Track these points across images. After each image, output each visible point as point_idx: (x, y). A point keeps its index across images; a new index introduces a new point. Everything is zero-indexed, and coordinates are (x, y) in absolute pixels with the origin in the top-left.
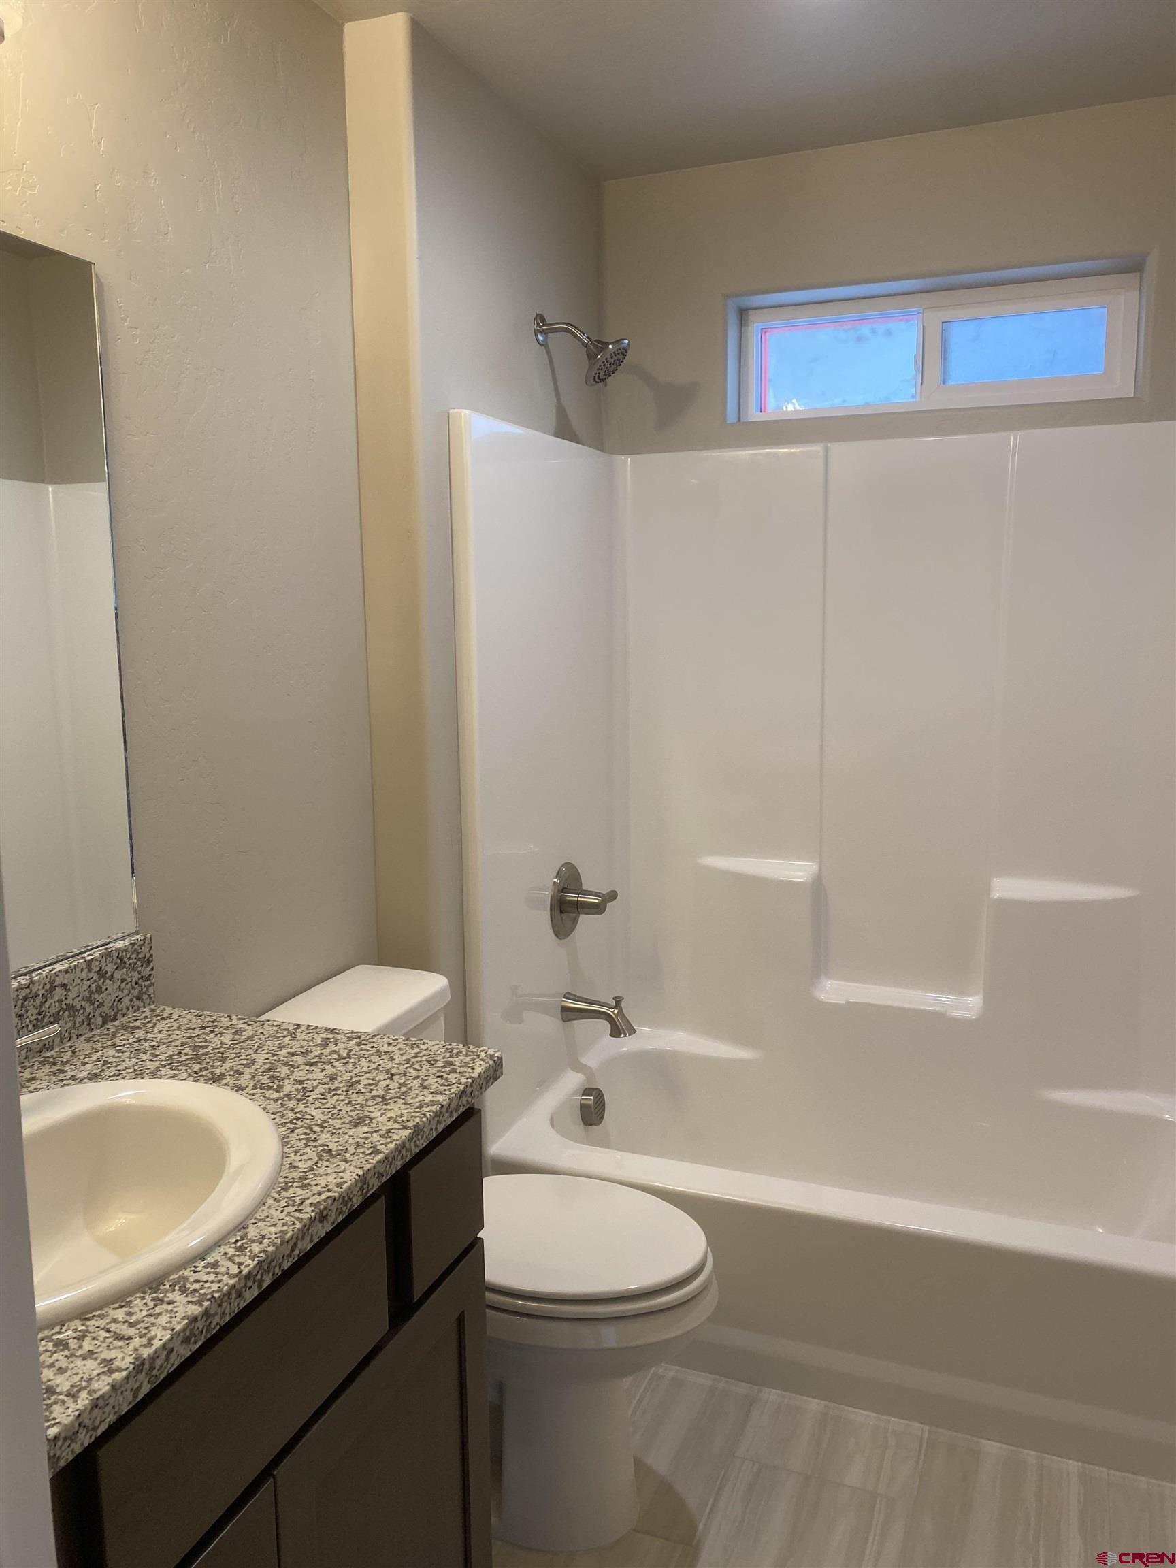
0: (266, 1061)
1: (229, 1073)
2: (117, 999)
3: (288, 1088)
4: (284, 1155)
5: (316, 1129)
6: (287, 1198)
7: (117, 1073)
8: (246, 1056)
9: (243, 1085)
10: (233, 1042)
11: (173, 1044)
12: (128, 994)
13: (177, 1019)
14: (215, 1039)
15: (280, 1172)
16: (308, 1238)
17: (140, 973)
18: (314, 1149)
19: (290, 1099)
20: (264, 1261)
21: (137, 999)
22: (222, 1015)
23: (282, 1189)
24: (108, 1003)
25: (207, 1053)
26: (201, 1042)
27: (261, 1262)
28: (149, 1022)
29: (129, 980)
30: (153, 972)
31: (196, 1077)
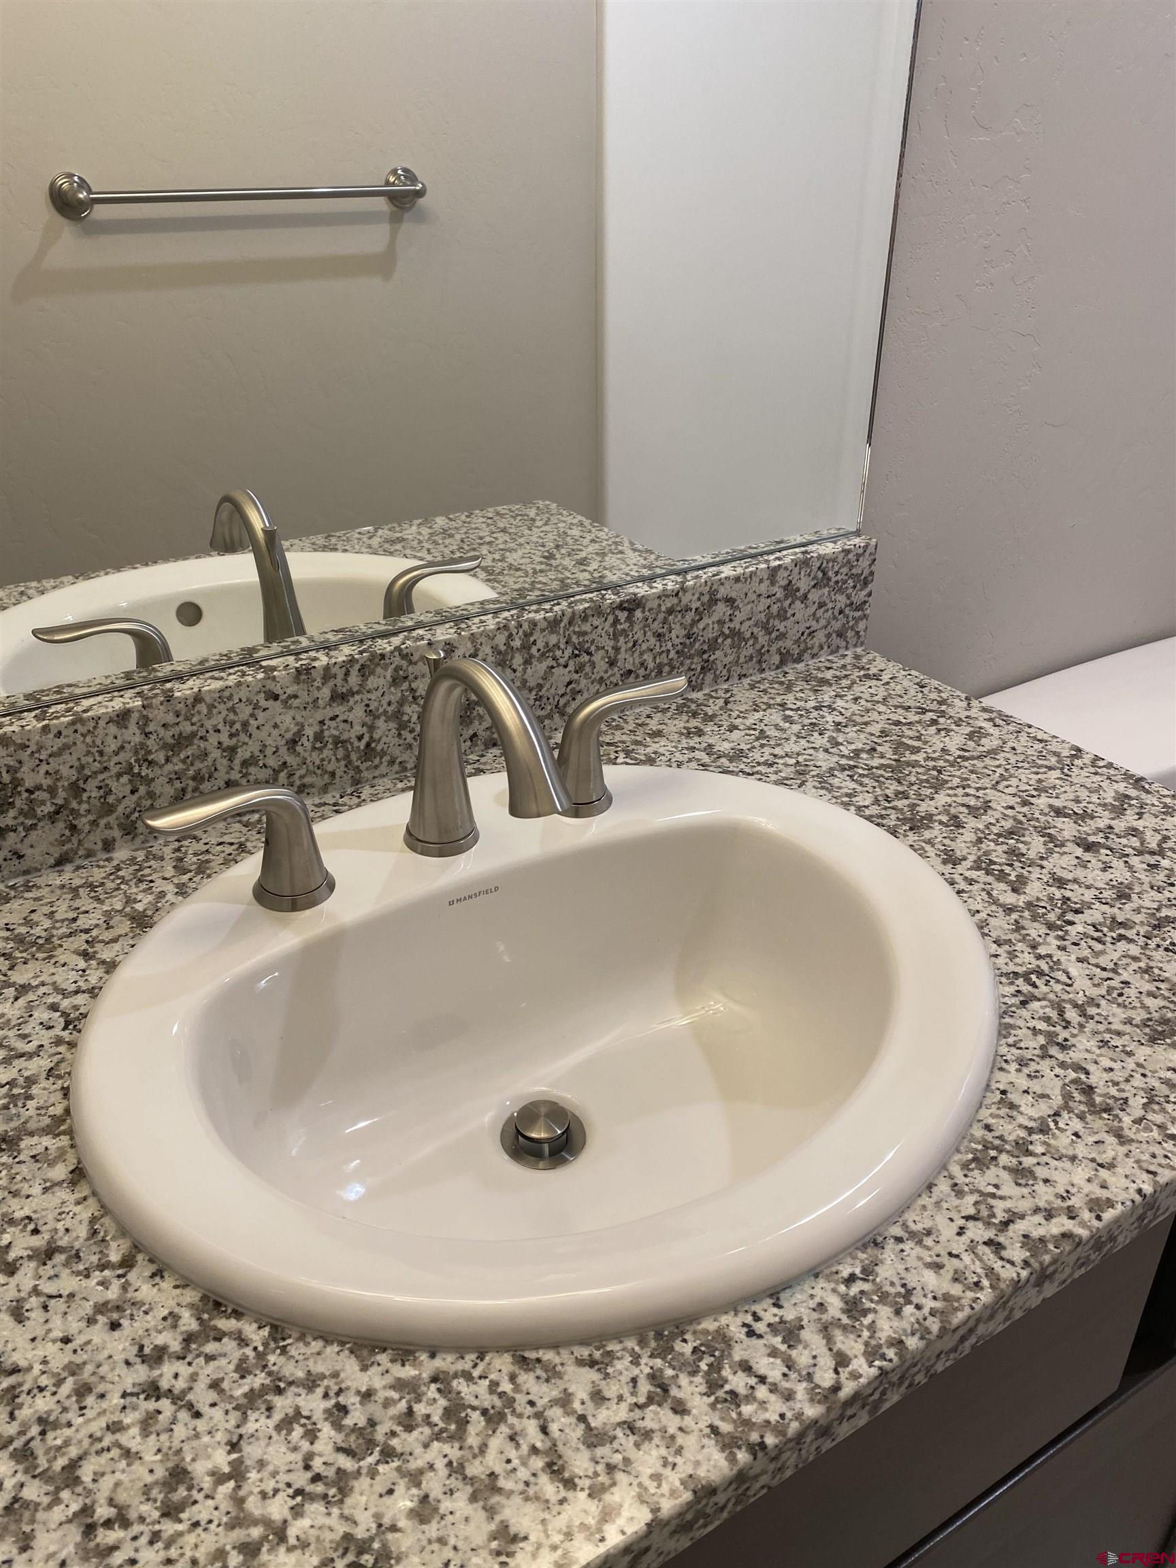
0: (1009, 812)
1: (939, 817)
2: (808, 631)
3: (1034, 890)
4: (998, 1064)
5: (1072, 1015)
6: (981, 1193)
7: (771, 759)
8: (978, 789)
9: (958, 854)
10: (962, 753)
11: (869, 729)
12: (826, 627)
13: (888, 683)
14: (935, 739)
15: (980, 1107)
16: (1001, 1316)
17: (848, 597)
18: (1058, 1071)
19: (1034, 918)
20: (893, 1370)
21: (838, 636)
22: (958, 693)
23: (974, 1160)
24: (793, 634)
25: (915, 764)
26: (911, 738)
27: (887, 1373)
28: (846, 676)
29: (830, 605)
30: (870, 599)
31: (886, 808)
